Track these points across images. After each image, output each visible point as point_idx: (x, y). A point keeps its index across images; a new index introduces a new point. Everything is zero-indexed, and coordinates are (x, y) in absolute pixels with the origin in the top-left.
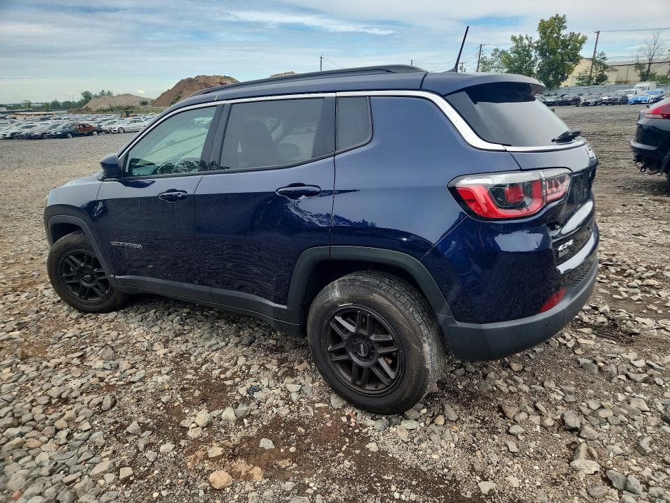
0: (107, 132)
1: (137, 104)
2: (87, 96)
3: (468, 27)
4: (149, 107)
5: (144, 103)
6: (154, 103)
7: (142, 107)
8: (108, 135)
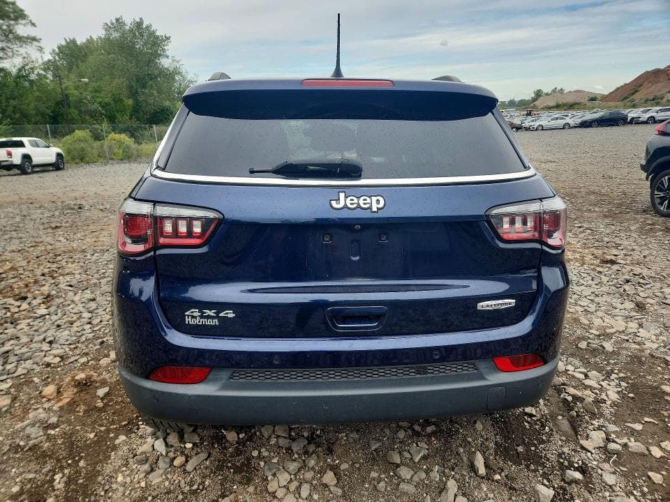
0: (527, 129)
1: (585, 101)
2: (538, 94)
3: (339, 15)
4: (597, 103)
5: (593, 99)
6: (605, 98)
7: (589, 104)
8: (527, 132)
